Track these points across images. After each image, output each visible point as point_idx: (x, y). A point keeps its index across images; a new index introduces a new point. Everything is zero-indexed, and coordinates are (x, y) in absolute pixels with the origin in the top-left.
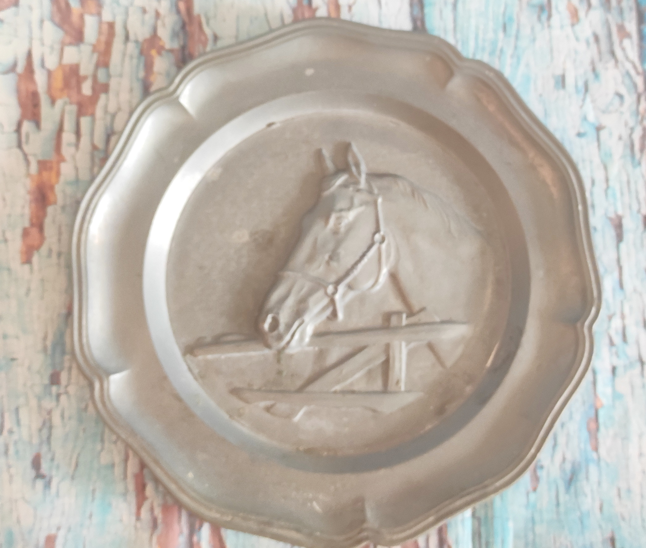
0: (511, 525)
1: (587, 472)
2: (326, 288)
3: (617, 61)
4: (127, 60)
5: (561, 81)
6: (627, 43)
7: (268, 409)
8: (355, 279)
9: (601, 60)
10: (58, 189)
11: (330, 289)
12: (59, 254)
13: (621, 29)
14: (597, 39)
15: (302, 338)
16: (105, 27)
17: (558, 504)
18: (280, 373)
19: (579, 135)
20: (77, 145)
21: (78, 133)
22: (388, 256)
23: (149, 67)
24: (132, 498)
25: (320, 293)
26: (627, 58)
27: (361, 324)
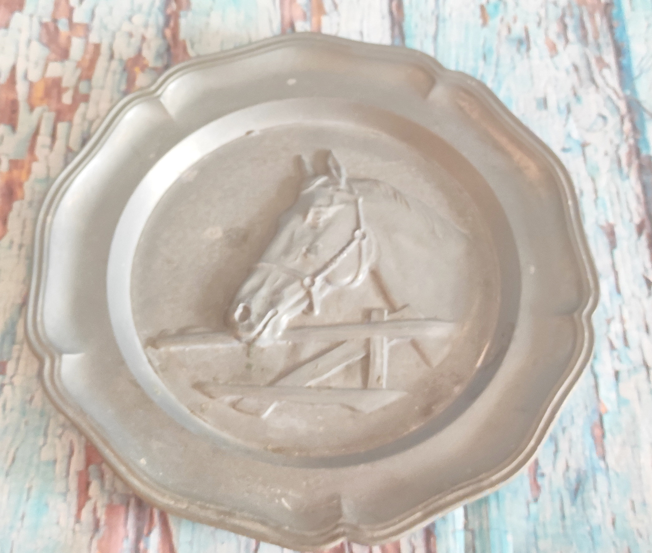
0: (510, 538)
1: (595, 482)
2: (302, 281)
3: (597, 87)
4: (110, 75)
5: (543, 103)
6: (606, 72)
7: (234, 405)
8: (333, 272)
9: (581, 85)
10: (27, 186)
11: (307, 281)
12: (21, 246)
13: (600, 61)
14: (576, 68)
15: (274, 330)
16: (91, 49)
17: (563, 517)
18: (249, 366)
19: (564, 150)
20: (51, 147)
21: (54, 136)
22: (369, 253)
23: (131, 81)
24: (73, 498)
25: (297, 285)
26: (607, 85)
27: (339, 320)
